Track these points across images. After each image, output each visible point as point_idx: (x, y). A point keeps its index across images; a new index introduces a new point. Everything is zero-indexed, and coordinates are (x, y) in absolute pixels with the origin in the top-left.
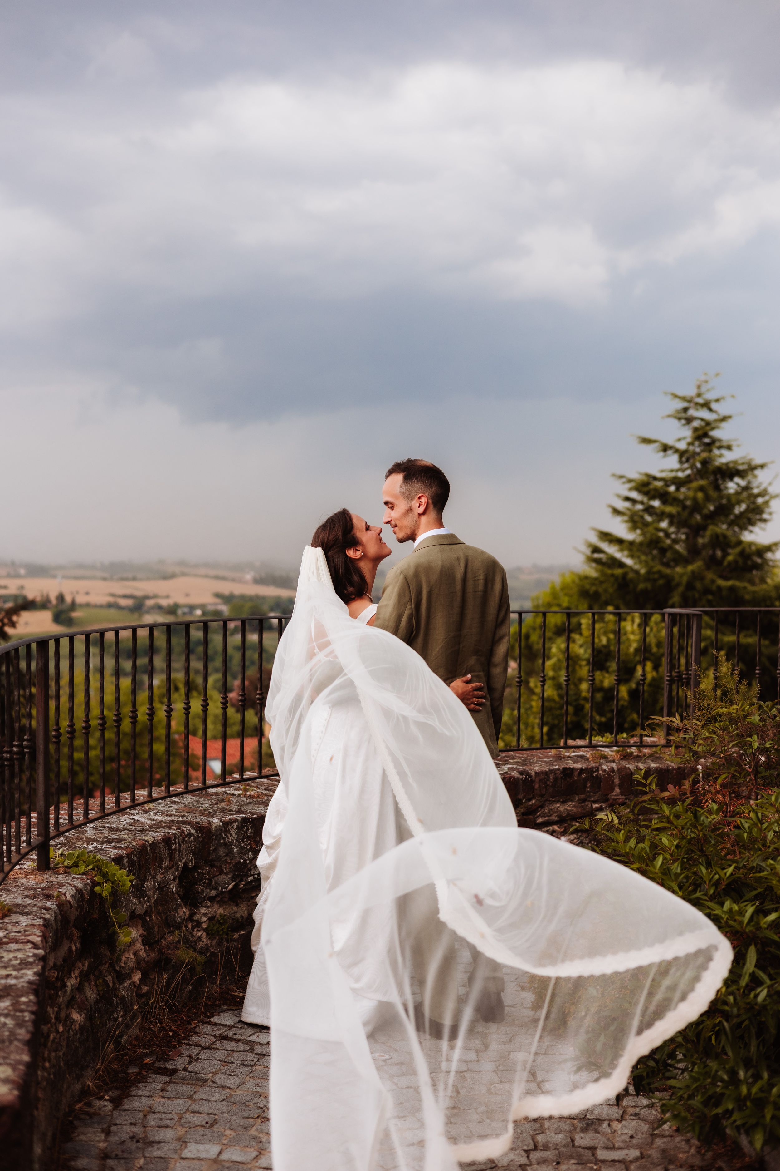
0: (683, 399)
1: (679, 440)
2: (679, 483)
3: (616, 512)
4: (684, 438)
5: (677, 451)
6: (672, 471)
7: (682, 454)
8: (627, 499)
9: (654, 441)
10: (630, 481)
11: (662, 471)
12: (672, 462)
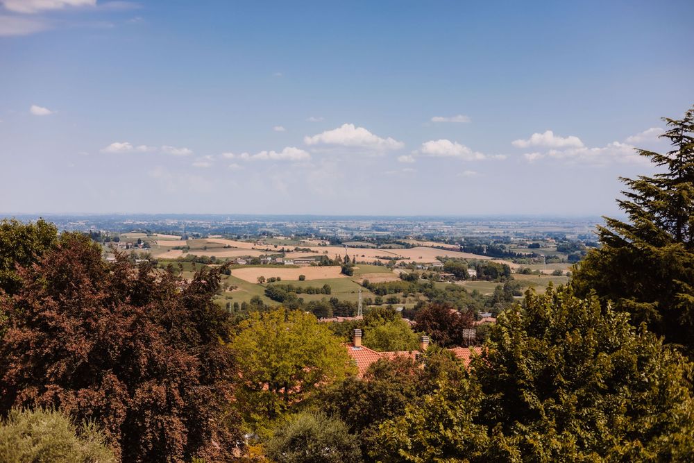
0: (676, 123)
1: (672, 153)
2: (670, 184)
3: (623, 204)
4: (675, 152)
5: (669, 160)
6: (665, 175)
7: (673, 163)
8: (631, 195)
9: (653, 153)
10: (633, 183)
11: (657, 175)
12: (665, 169)
